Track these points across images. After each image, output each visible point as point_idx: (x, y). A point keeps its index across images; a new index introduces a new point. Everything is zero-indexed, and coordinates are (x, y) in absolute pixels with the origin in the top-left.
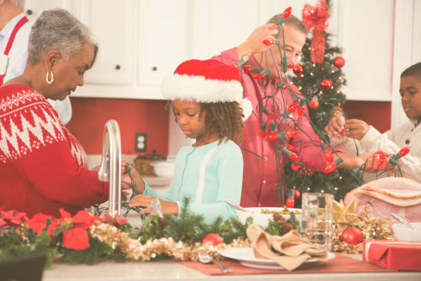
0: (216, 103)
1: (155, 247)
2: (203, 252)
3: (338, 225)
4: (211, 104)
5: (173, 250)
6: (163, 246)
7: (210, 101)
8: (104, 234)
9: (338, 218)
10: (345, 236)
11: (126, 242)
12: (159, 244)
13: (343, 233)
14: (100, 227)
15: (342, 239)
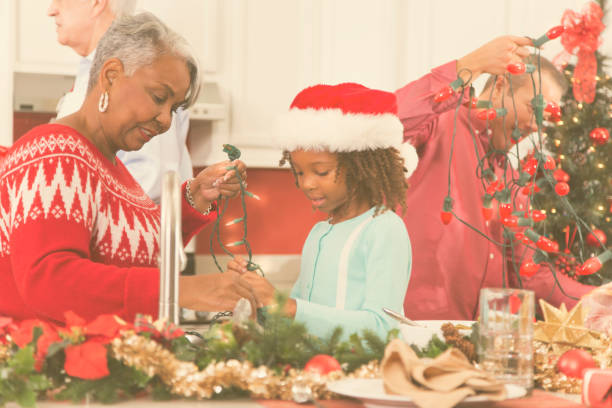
0: (363, 152)
1: (219, 375)
2: (303, 384)
3: (554, 346)
4: (354, 153)
5: (249, 380)
6: (232, 374)
7: (353, 148)
8: (135, 352)
9: (553, 334)
10: (564, 364)
11: (170, 367)
12: (227, 370)
13: (561, 358)
14: (129, 342)
15: (558, 370)
